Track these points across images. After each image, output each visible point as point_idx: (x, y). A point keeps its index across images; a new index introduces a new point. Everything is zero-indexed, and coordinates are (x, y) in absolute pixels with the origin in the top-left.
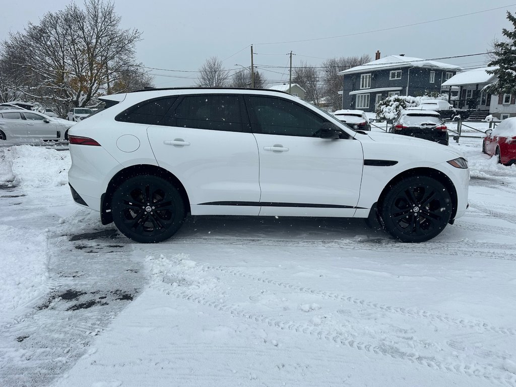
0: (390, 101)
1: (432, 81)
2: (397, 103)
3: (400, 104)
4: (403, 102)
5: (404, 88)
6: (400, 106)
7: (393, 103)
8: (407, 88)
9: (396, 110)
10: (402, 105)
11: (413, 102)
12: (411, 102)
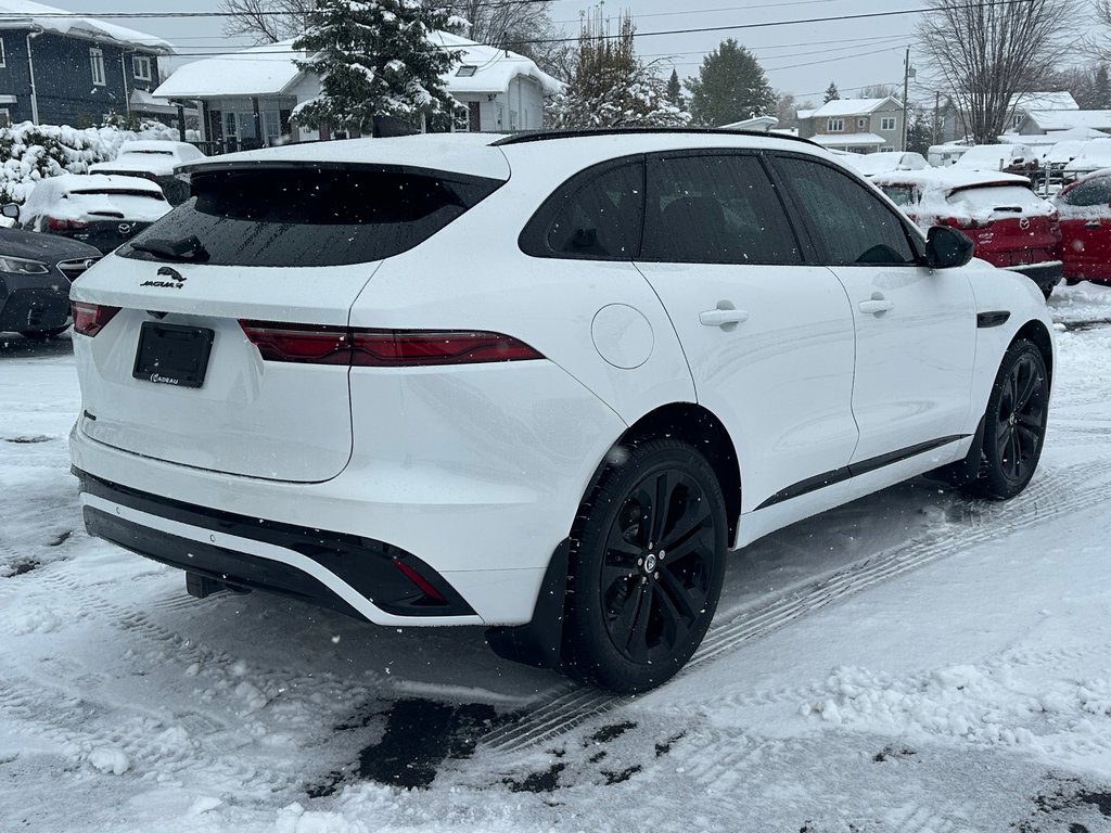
0: (13, 141)
1: (100, 79)
2: (35, 150)
3: (48, 153)
4: (57, 146)
5: (23, 97)
6: (51, 160)
7: (24, 147)
8: (33, 97)
9: (39, 169)
10: (54, 157)
11: (86, 147)
12: (79, 144)
